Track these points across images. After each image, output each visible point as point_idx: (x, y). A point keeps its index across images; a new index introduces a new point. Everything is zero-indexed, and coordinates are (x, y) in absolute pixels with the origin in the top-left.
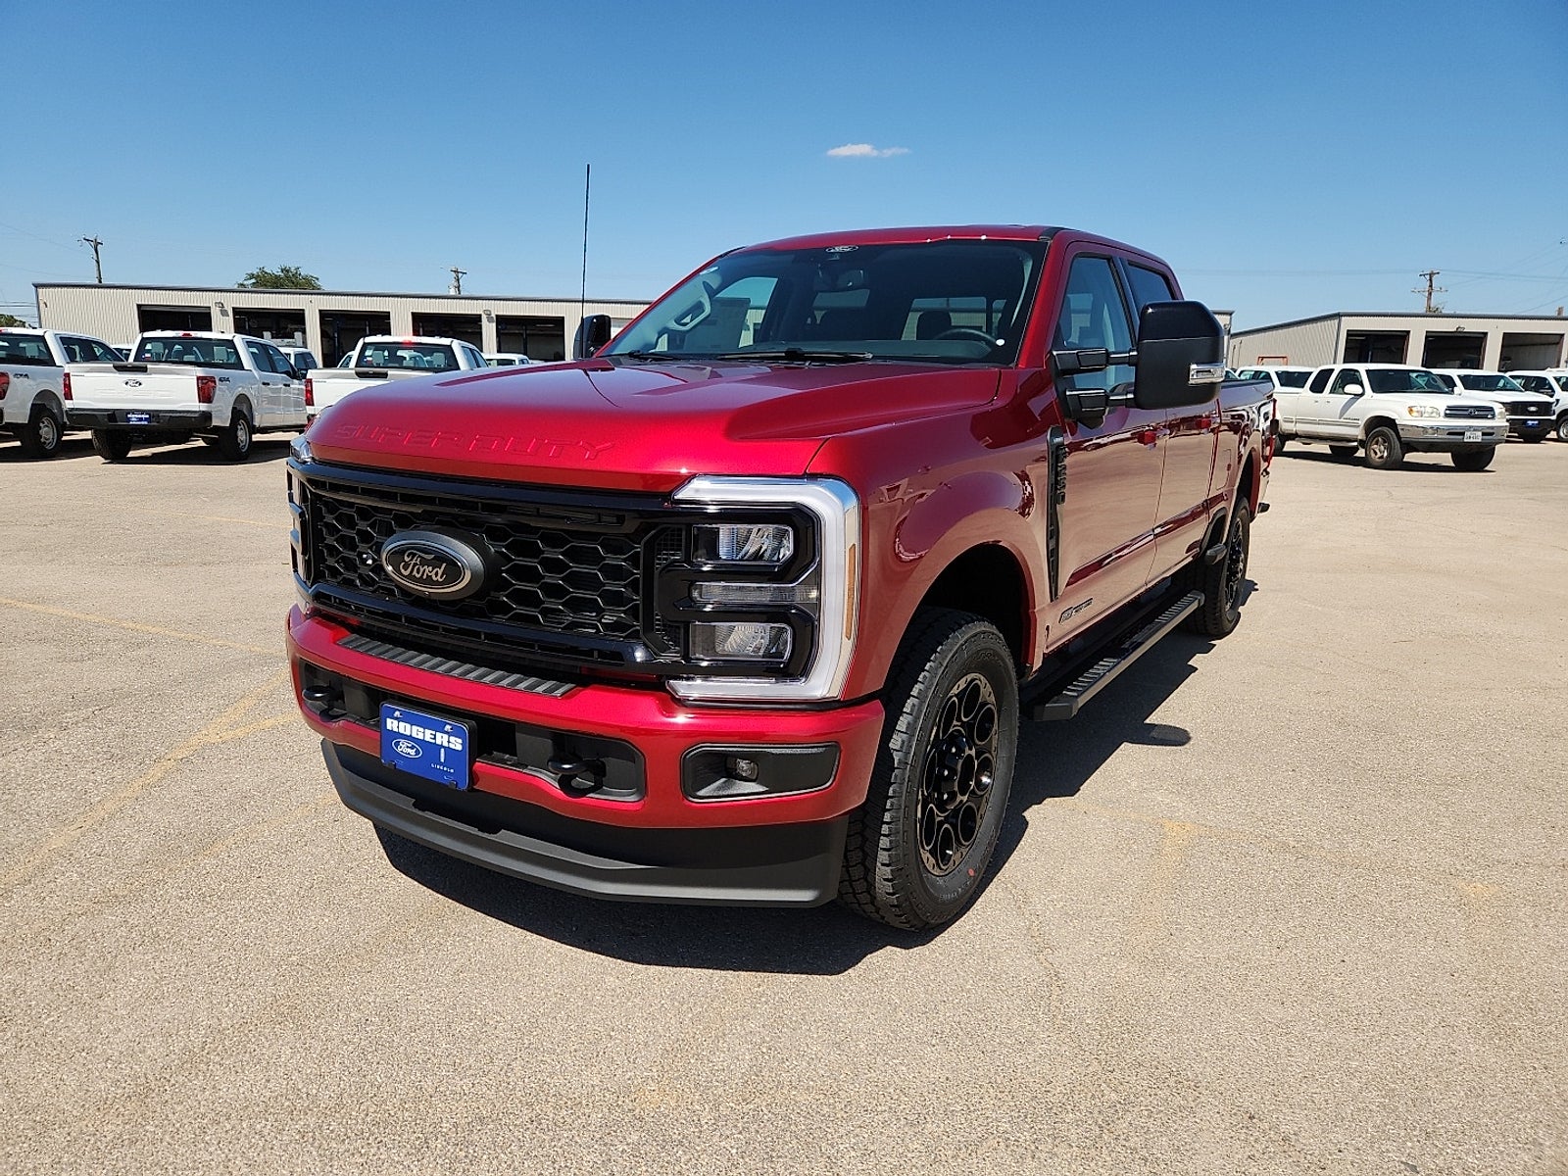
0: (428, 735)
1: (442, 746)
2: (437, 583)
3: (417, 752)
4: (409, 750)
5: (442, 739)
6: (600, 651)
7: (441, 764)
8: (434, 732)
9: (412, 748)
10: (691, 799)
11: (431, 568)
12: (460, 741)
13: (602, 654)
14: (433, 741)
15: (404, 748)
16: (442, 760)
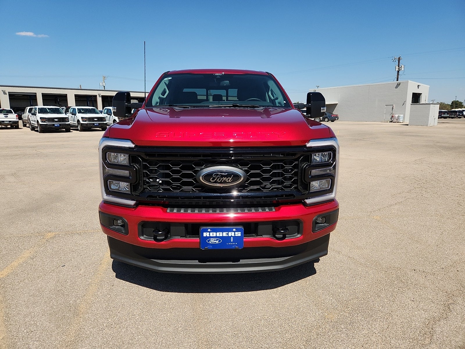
0: (225, 234)
1: (232, 236)
2: (229, 182)
3: (220, 241)
4: (215, 241)
5: (231, 234)
6: (285, 195)
7: (232, 242)
8: (227, 233)
9: (217, 240)
10: (314, 232)
11: (226, 178)
12: (240, 233)
13: (286, 195)
14: (227, 236)
15: (212, 241)
16: (232, 241)
